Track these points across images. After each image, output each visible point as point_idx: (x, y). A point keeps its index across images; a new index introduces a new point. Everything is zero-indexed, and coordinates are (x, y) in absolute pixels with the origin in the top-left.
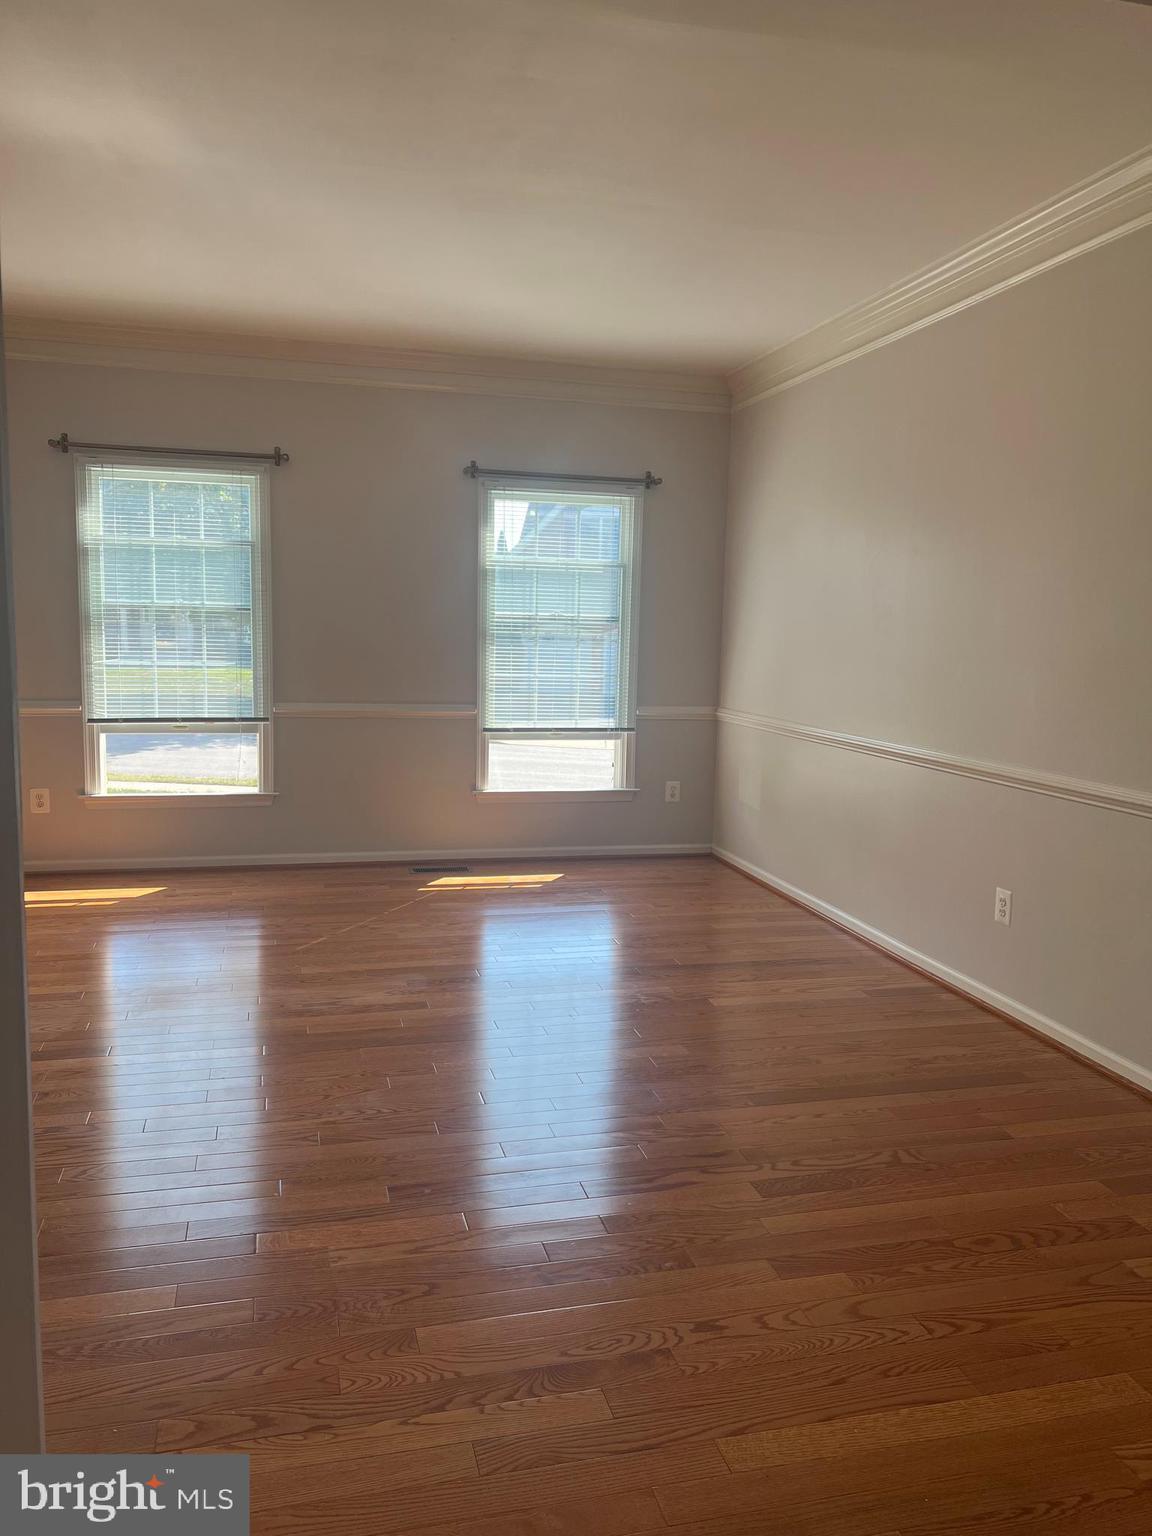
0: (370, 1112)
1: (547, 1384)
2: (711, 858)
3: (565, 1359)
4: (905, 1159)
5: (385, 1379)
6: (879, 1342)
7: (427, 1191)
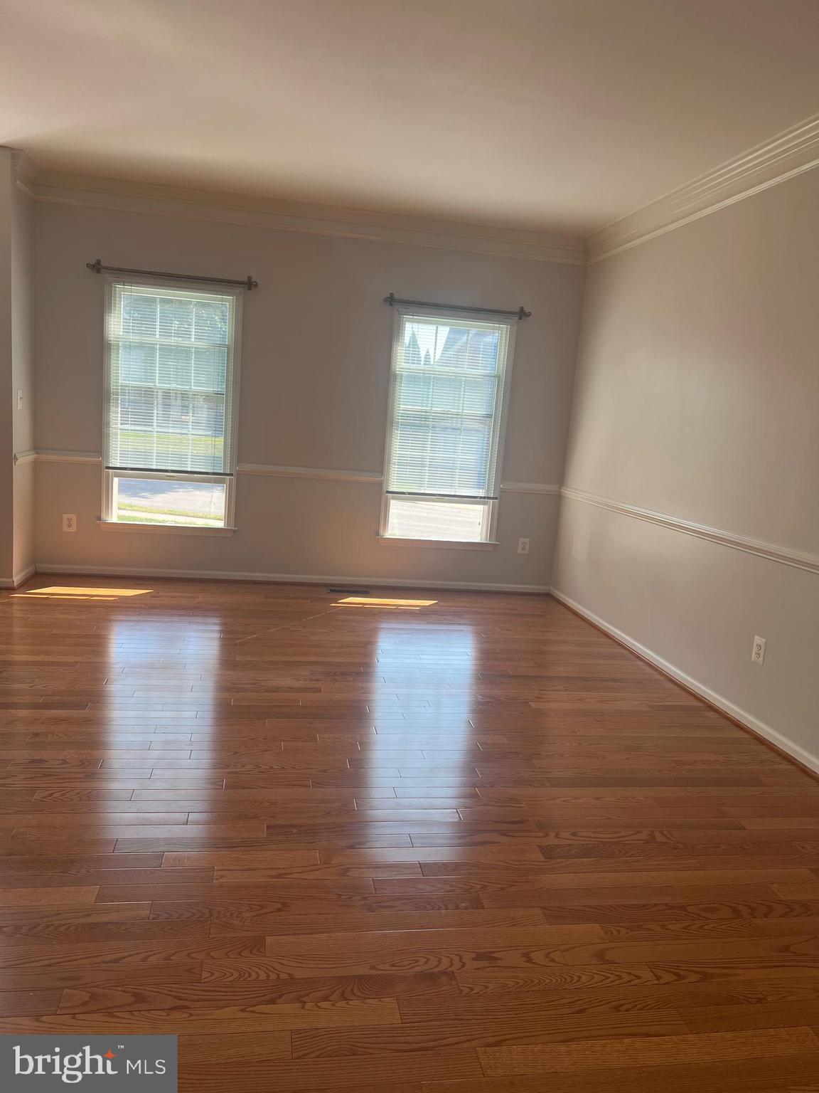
0: (264, 767)
1: (356, 991)
2: (549, 597)
3: (373, 972)
4: (659, 838)
5: (236, 974)
6: (617, 982)
7: (295, 831)
